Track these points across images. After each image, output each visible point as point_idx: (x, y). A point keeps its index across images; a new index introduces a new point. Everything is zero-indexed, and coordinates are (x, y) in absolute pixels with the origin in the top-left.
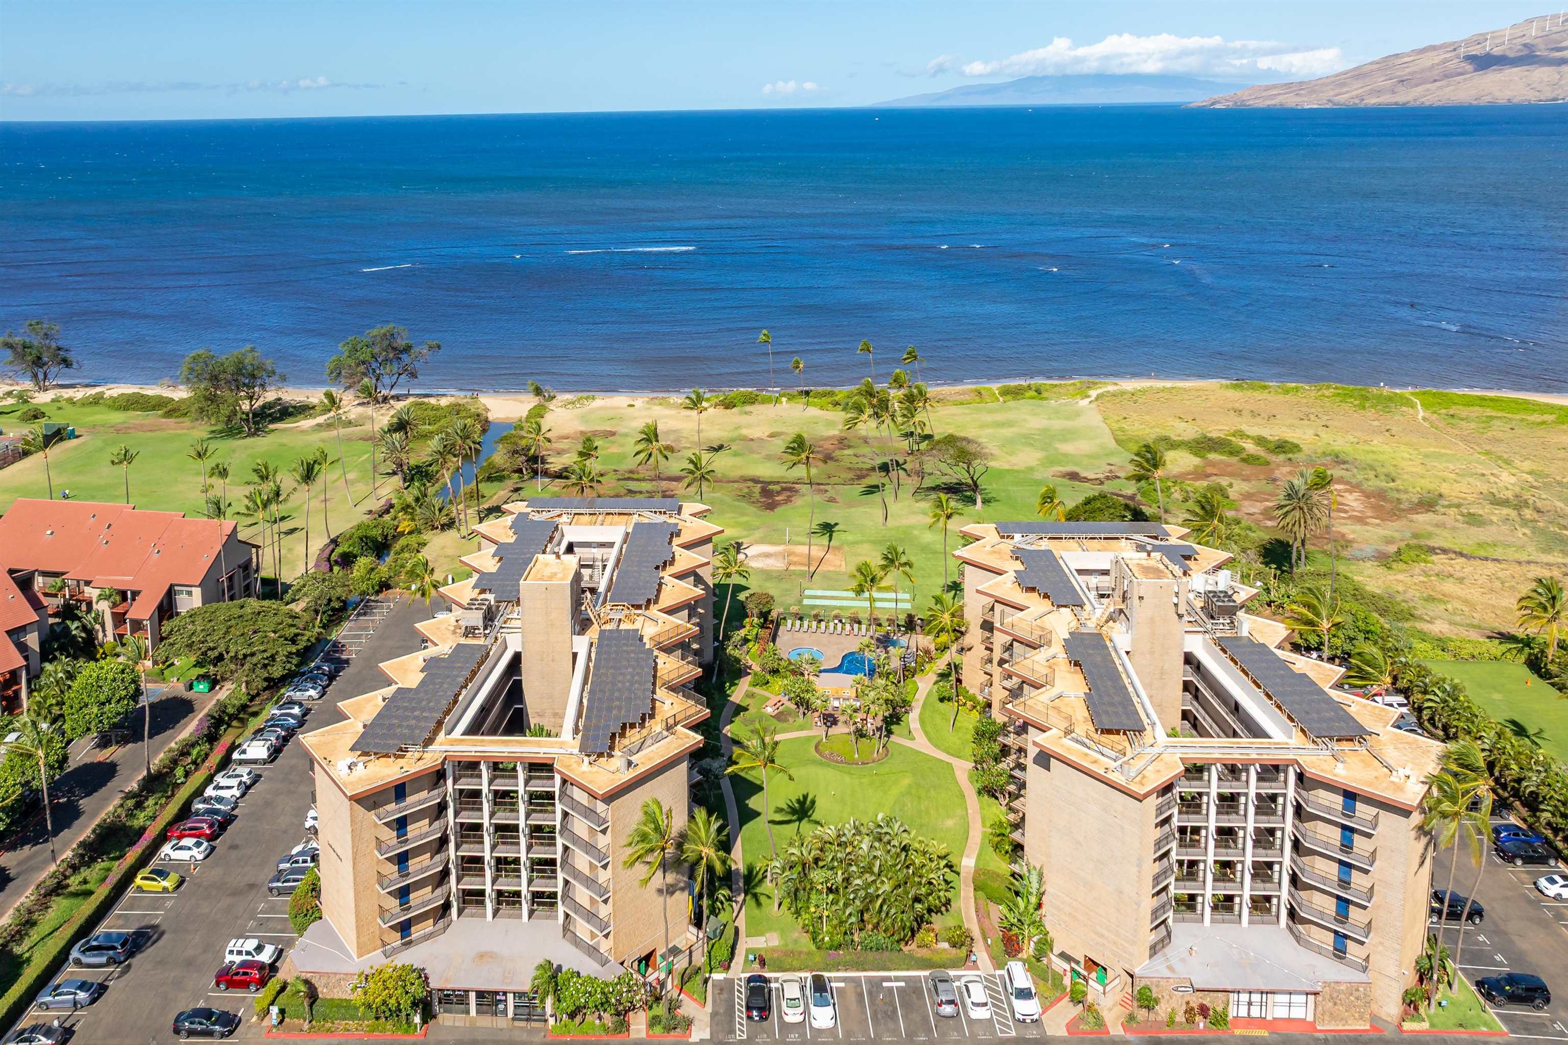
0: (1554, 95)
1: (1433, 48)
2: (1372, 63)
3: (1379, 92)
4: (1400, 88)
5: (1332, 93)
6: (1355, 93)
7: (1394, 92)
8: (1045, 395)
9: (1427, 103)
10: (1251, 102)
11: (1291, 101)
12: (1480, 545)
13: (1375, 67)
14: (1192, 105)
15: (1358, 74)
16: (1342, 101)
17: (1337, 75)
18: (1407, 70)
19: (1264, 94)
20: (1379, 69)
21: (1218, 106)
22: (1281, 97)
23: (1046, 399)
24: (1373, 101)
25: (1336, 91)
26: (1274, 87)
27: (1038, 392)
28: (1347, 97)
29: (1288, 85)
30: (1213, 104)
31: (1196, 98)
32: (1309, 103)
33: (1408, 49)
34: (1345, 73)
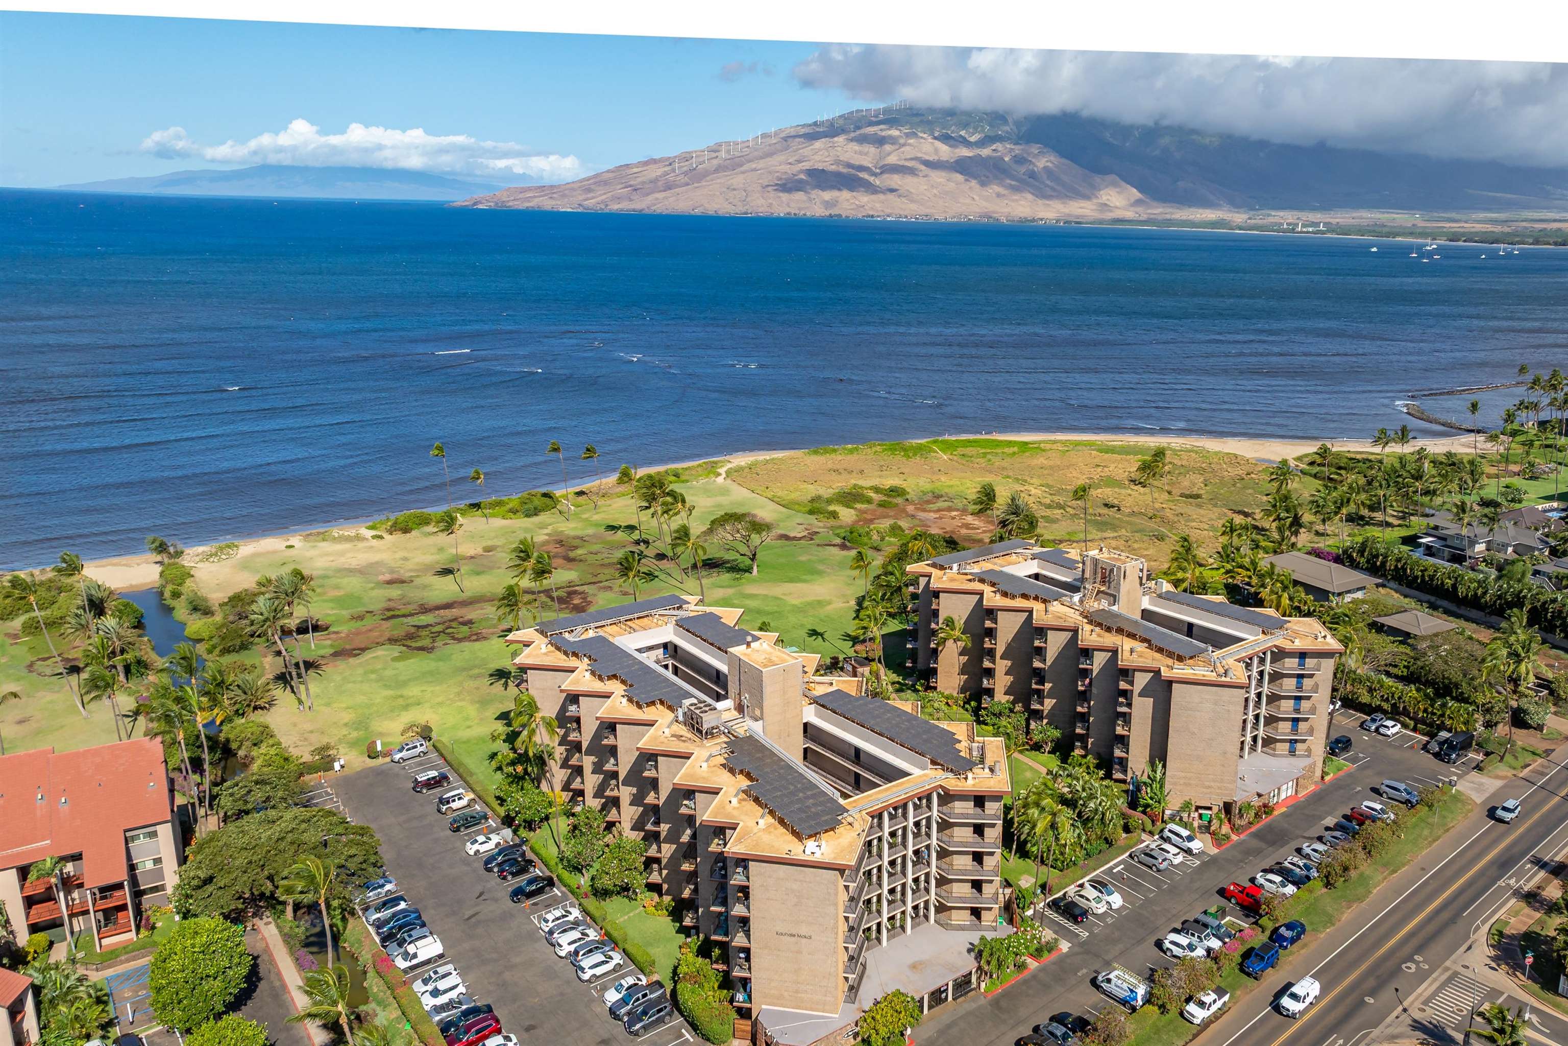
0: (744, 210)
1: (654, 161)
2: (608, 171)
3: (619, 199)
4: (635, 197)
5: (581, 198)
6: (599, 199)
7: (631, 200)
8: (683, 478)
9: (659, 211)
10: (511, 204)
11: (547, 204)
12: (1069, 533)
13: (611, 175)
14: (455, 204)
15: (598, 181)
16: (591, 206)
17: (581, 181)
18: (639, 180)
19: (521, 196)
20: (615, 178)
21: (480, 207)
22: (536, 200)
23: (687, 481)
24: (615, 207)
25: (584, 197)
26: (529, 189)
27: (677, 475)
28: (595, 202)
29: (542, 188)
30: (475, 204)
31: (459, 199)
32: (566, 206)
33: (634, 161)
34: (588, 179)
